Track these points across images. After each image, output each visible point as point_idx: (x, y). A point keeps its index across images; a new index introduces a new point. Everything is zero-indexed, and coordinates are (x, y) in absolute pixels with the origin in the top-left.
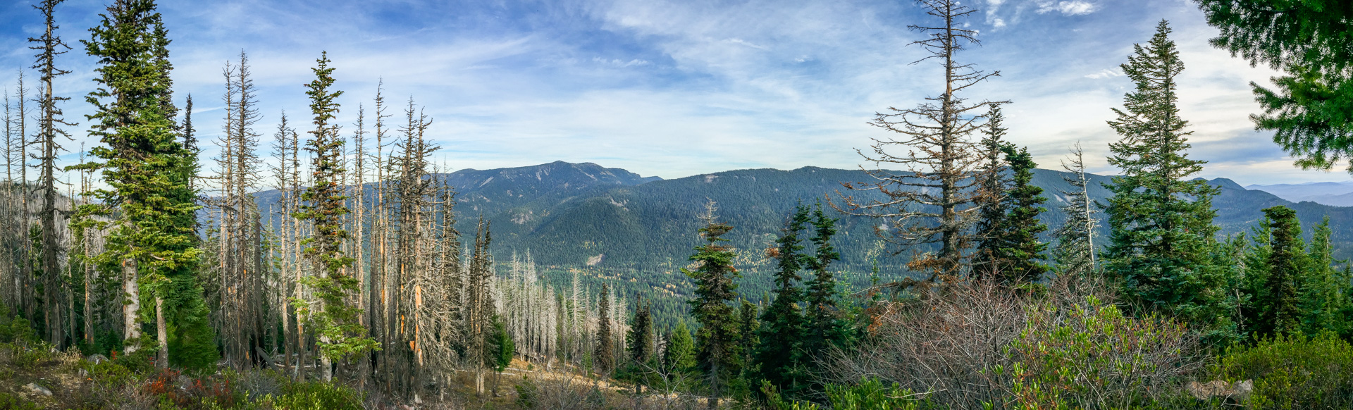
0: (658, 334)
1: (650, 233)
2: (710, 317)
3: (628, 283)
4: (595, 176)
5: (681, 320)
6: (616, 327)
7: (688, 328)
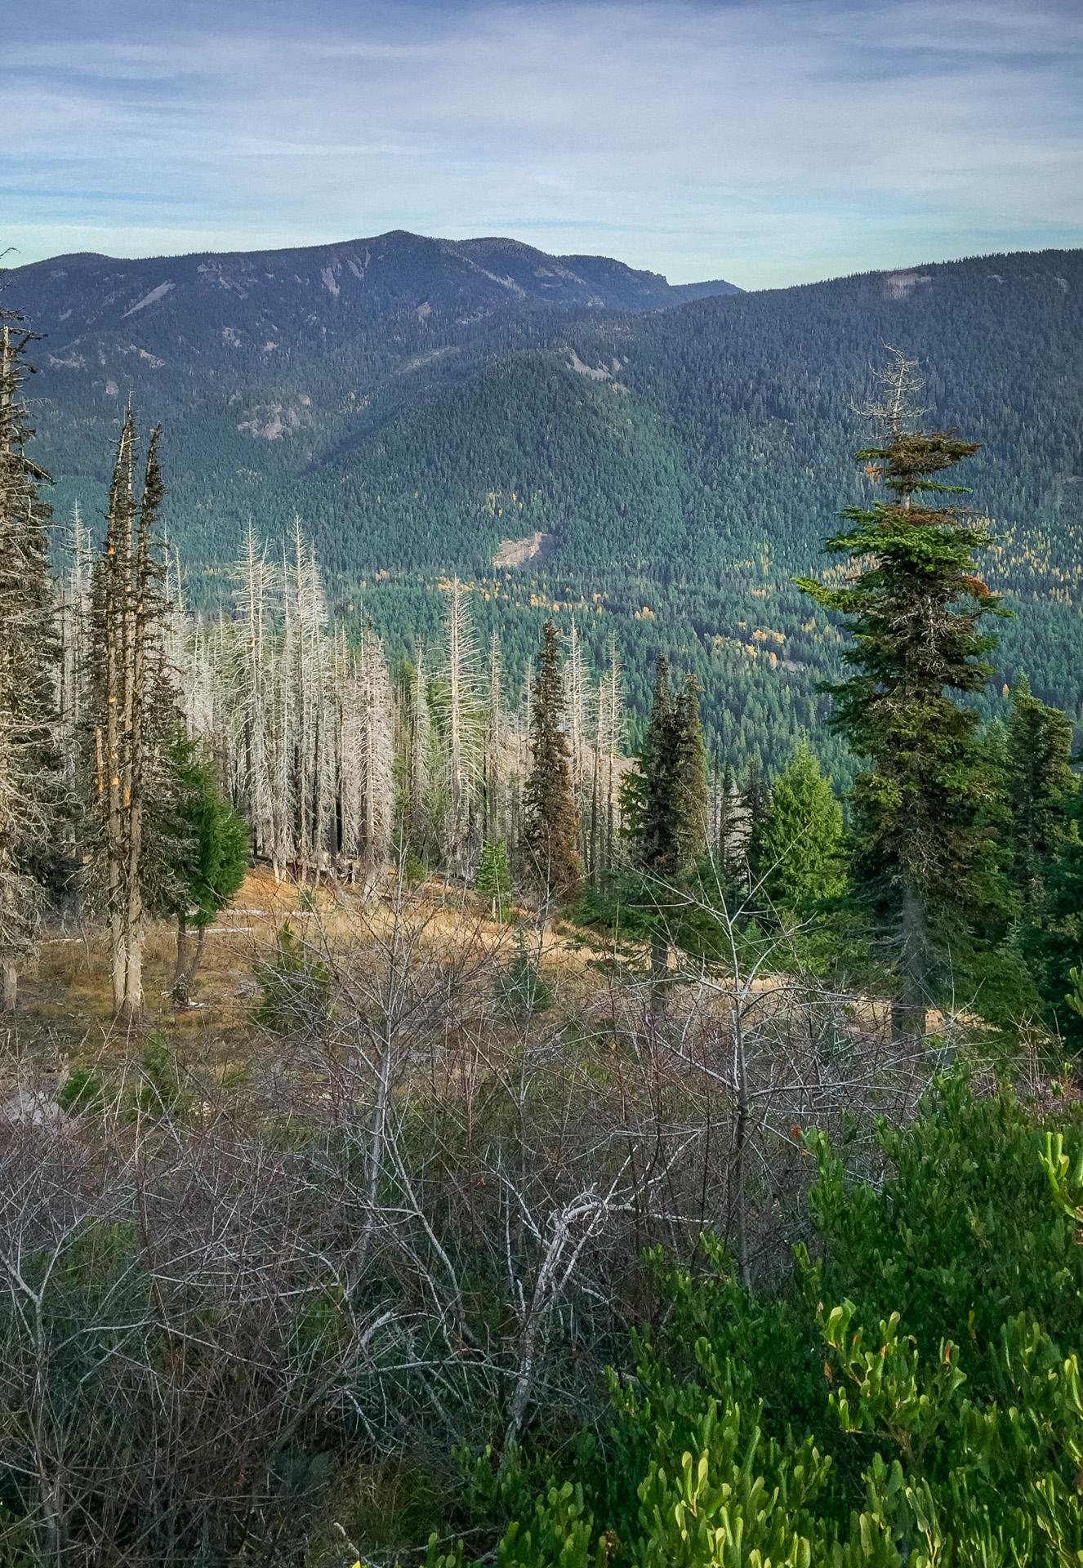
0: (727, 787)
1: (698, 466)
2: (896, 740)
3: (626, 622)
4: (517, 282)
5: (802, 745)
6: (588, 763)
7: (825, 771)
